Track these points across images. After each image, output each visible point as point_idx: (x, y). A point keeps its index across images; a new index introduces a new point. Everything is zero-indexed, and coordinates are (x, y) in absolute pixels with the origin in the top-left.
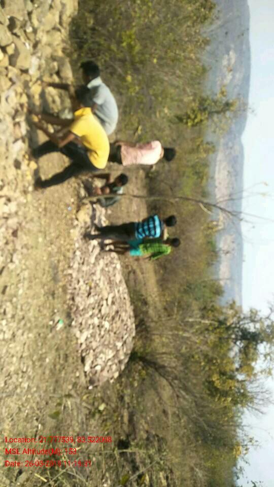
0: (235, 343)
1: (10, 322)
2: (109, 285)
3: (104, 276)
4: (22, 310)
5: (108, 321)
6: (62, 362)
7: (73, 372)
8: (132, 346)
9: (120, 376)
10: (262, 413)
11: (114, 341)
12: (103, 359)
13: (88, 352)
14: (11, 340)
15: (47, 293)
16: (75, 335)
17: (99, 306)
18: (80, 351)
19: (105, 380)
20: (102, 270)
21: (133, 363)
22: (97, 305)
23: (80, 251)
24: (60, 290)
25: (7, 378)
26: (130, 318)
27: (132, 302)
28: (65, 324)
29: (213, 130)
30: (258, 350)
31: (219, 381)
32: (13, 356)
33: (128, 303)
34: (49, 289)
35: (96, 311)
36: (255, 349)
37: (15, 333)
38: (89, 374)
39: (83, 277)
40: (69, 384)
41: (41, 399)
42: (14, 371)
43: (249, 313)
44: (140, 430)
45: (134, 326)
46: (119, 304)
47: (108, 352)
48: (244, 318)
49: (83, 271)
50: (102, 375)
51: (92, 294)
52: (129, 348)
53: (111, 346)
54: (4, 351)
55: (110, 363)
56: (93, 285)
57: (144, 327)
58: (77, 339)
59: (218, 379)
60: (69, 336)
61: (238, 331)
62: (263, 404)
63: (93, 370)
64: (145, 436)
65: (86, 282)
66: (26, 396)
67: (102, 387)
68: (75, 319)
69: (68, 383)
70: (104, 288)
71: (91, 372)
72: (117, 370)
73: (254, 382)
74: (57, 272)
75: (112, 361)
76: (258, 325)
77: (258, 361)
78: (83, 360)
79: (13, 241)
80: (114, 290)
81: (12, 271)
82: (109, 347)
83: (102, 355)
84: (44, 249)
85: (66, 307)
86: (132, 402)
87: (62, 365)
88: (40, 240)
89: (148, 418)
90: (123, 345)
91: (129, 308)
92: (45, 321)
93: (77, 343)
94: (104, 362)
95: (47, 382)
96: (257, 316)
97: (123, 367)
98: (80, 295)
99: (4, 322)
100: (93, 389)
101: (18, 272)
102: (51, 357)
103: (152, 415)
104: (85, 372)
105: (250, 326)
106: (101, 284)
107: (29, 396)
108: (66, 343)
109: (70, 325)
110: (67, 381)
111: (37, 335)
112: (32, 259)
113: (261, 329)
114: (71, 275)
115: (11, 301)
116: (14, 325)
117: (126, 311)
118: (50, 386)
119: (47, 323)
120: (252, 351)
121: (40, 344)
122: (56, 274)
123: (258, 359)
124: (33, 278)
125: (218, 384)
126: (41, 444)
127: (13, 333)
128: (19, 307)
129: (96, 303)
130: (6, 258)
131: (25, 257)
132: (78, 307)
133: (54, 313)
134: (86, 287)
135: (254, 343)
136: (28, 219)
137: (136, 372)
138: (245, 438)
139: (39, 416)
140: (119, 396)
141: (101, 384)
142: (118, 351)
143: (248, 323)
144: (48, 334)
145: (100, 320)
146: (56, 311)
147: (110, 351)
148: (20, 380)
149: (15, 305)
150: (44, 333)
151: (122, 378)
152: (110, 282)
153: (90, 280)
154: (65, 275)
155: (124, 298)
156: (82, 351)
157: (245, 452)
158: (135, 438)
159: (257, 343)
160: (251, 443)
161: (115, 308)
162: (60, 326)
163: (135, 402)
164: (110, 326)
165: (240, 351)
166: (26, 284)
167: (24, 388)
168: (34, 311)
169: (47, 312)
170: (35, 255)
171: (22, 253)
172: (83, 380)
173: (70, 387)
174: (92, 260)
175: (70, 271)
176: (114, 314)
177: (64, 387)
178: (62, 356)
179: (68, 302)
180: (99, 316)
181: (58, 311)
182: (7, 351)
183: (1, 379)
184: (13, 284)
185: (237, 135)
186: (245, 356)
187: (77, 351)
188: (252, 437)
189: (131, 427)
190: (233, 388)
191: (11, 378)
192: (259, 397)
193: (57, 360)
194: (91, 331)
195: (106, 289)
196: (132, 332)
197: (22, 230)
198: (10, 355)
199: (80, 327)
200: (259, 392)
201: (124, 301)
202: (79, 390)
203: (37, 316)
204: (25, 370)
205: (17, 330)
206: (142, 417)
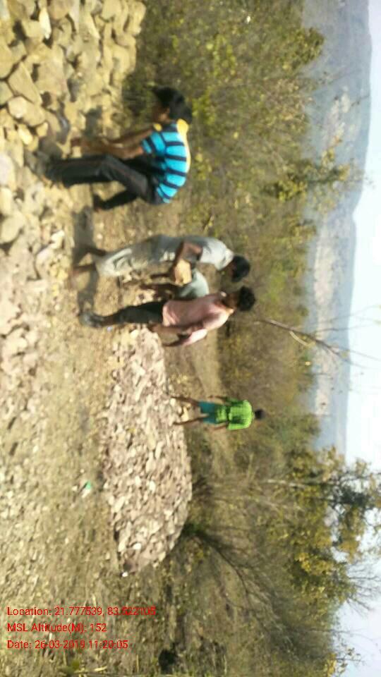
0: (333, 507)
1: (19, 494)
2: (158, 430)
3: (152, 417)
4: (35, 474)
5: (154, 481)
6: (86, 542)
7: (101, 554)
8: (186, 515)
9: (168, 557)
10: (368, 608)
11: (161, 508)
12: (145, 535)
13: (124, 525)
14: (18, 517)
15: (71, 448)
16: (107, 502)
17: (142, 460)
18: (113, 524)
19: (147, 563)
20: (150, 409)
21: (187, 538)
22: (139, 459)
23: (120, 386)
24: (90, 441)
25: (9, 572)
26: (185, 476)
27: (189, 451)
28: (94, 488)
29: (313, 206)
30: (365, 518)
31: (307, 562)
32: (19, 540)
33: (184, 453)
34: (75, 442)
35: (138, 468)
36: (362, 517)
37: (25, 507)
38: (124, 555)
39: (122, 421)
40: (96, 572)
41: (54, 596)
42: (20, 560)
43: (355, 465)
44: (191, 636)
45: (190, 487)
46: (171, 455)
47: (153, 524)
48: (348, 472)
49: (123, 413)
50: (142, 558)
51: (134, 444)
52: (181, 517)
53: (156, 516)
54: (8, 533)
55: (154, 540)
56: (136, 431)
57: (204, 487)
58: (110, 507)
59: (306, 559)
60: (99, 504)
61: (337, 491)
62: (371, 596)
63: (130, 549)
64: (198, 644)
65: (127, 427)
66: (34, 595)
67: (141, 574)
68: (109, 480)
69: (94, 569)
70: (151, 434)
71: (127, 552)
72: (164, 550)
73: (359, 563)
74: (87, 419)
75: (157, 537)
76: (366, 484)
77: (365, 535)
78: (117, 536)
79: (30, 381)
80: (165, 437)
81: (25, 422)
82: (154, 518)
83: (143, 529)
84: (71, 387)
85: (97, 463)
86: (182, 595)
87: (86, 546)
88: (67, 375)
89: (204, 617)
90: (173, 514)
91: (185, 461)
92: (66, 487)
93: (109, 513)
94: (146, 538)
95: (65, 571)
96: (366, 471)
97: (172, 545)
98: (117, 446)
99: (10, 494)
100: (128, 577)
101: (33, 423)
102: (71, 537)
103: (210, 613)
104: (119, 553)
105: (355, 484)
106: (147, 431)
107: (39, 594)
108: (95, 514)
109: (101, 490)
110: (92, 568)
111: (55, 508)
112: (54, 403)
113: (371, 489)
114: (106, 419)
115: (21, 464)
116: (23, 496)
117: (180, 466)
118: (69, 578)
119: (69, 489)
120: (357, 520)
121: (57, 519)
122: (85, 421)
123: (365, 531)
124: (53, 430)
125: (306, 566)
126: (51, 661)
127: (22, 507)
128: (32, 470)
129: (139, 456)
130: (19, 406)
131: (45, 402)
132: (113, 464)
133: (80, 475)
134: (127, 434)
135: (361, 509)
136: (52, 349)
137: (190, 552)
138: (342, 649)
139: (51, 622)
140: (165, 586)
141: (139, 569)
142: (166, 522)
143: (352, 480)
144: (70, 505)
145: (143, 480)
146: (82, 471)
147: (156, 523)
148: (28, 572)
149: (26, 468)
150: (64, 504)
151: (169, 560)
152: (160, 425)
153: (133, 426)
154: (98, 420)
155: (179, 448)
156: (116, 524)
157: (340, 669)
158: (184, 648)
159: (365, 509)
160: (350, 657)
161: (165, 462)
162: (87, 491)
163: (187, 594)
164: (156, 488)
165: (340, 519)
166: (44, 437)
167: (33, 583)
168: (53, 474)
169: (69, 474)
170: (58, 397)
171: (41, 396)
172: (115, 564)
173: (96, 575)
174: (137, 397)
175: (105, 414)
176: (162, 470)
177: (88, 576)
178: (87, 533)
179: (100, 456)
180: (142, 474)
181: (85, 472)
182: (12, 534)
183: (2, 573)
184: (25, 440)
185: (347, 210)
186: (346, 527)
187: (109, 524)
188: (351, 648)
189: (179, 631)
190: (327, 573)
191: (15, 570)
192: (365, 585)
193: (81, 539)
194: (129, 496)
195: (154, 435)
196: (187, 496)
197: (43, 364)
198: (16, 539)
199: (114, 491)
200: (365, 578)
201: (178, 451)
202: (109, 579)
203: (55, 481)
204: (34, 558)
205: (28, 504)
206: (195, 615)
